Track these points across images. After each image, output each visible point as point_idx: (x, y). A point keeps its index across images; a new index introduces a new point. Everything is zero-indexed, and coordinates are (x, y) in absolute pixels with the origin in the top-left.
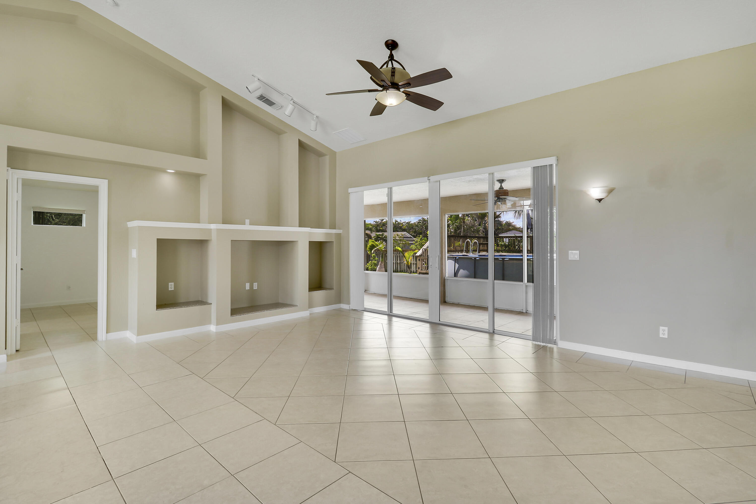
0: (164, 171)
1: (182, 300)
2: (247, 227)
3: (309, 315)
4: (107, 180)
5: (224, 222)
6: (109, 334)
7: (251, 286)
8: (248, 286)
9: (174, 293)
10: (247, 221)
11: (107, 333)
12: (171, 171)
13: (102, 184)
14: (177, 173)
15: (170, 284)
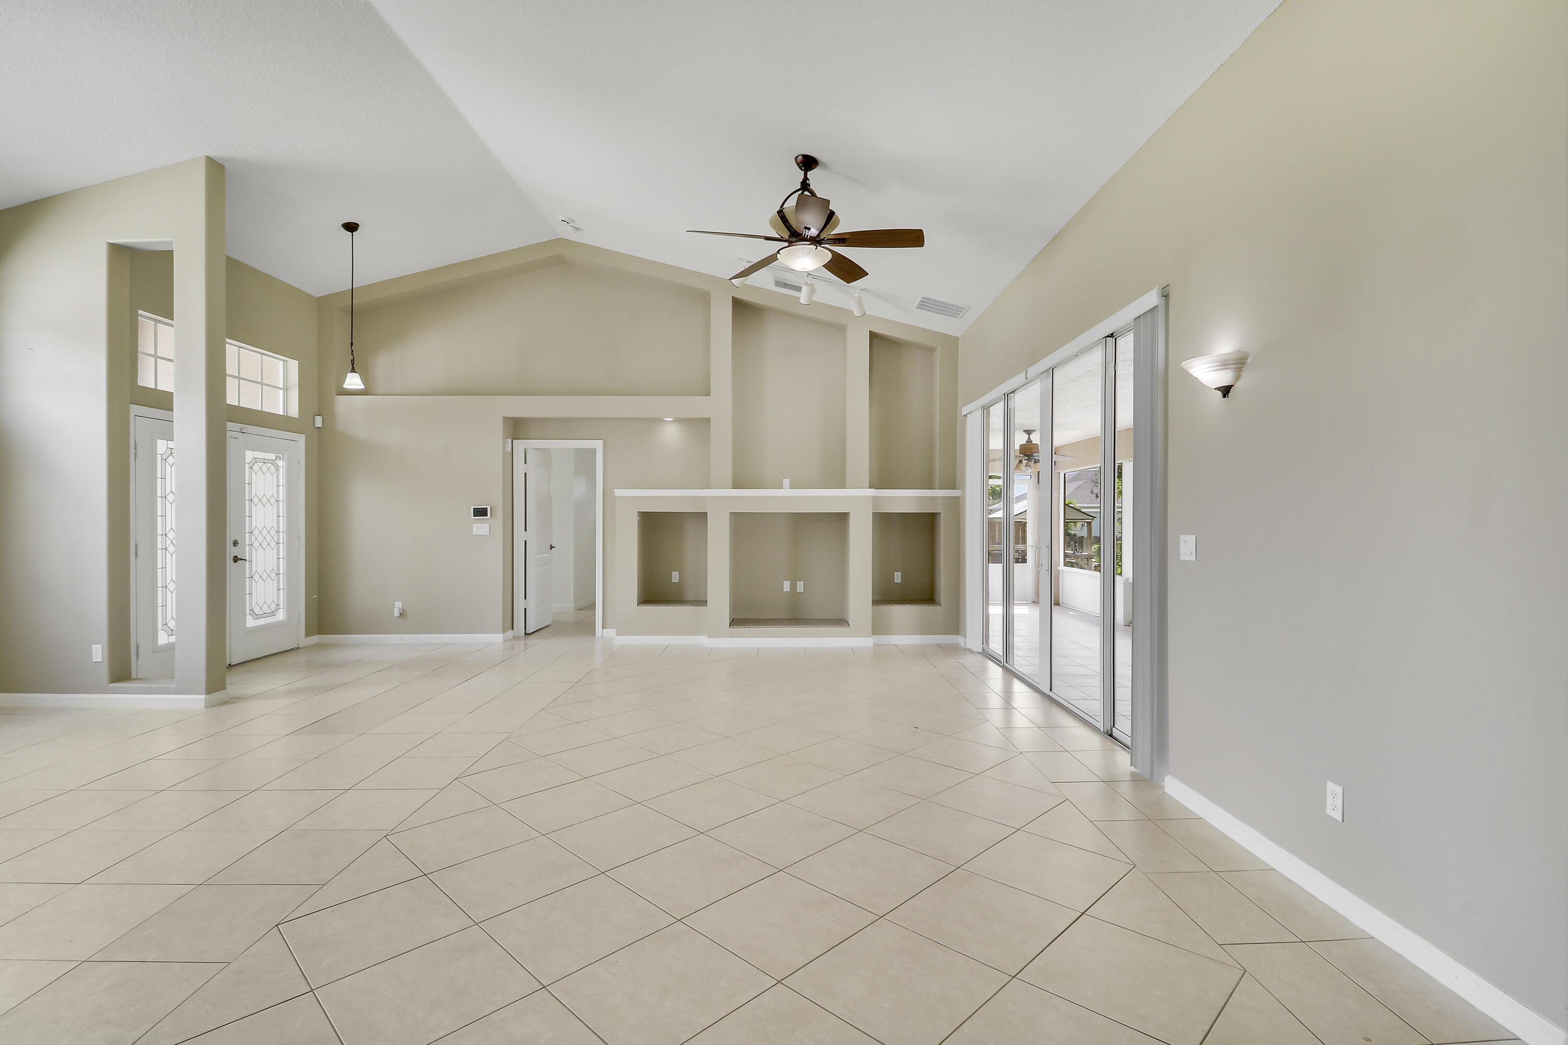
0: (659, 421)
1: (690, 597)
2: (786, 492)
3: (872, 645)
4: (602, 441)
5: (736, 486)
6: (605, 630)
7: (793, 586)
8: (787, 586)
9: (680, 585)
10: (786, 482)
11: (603, 628)
12: (672, 419)
13: (598, 445)
14: (678, 420)
15: (674, 573)
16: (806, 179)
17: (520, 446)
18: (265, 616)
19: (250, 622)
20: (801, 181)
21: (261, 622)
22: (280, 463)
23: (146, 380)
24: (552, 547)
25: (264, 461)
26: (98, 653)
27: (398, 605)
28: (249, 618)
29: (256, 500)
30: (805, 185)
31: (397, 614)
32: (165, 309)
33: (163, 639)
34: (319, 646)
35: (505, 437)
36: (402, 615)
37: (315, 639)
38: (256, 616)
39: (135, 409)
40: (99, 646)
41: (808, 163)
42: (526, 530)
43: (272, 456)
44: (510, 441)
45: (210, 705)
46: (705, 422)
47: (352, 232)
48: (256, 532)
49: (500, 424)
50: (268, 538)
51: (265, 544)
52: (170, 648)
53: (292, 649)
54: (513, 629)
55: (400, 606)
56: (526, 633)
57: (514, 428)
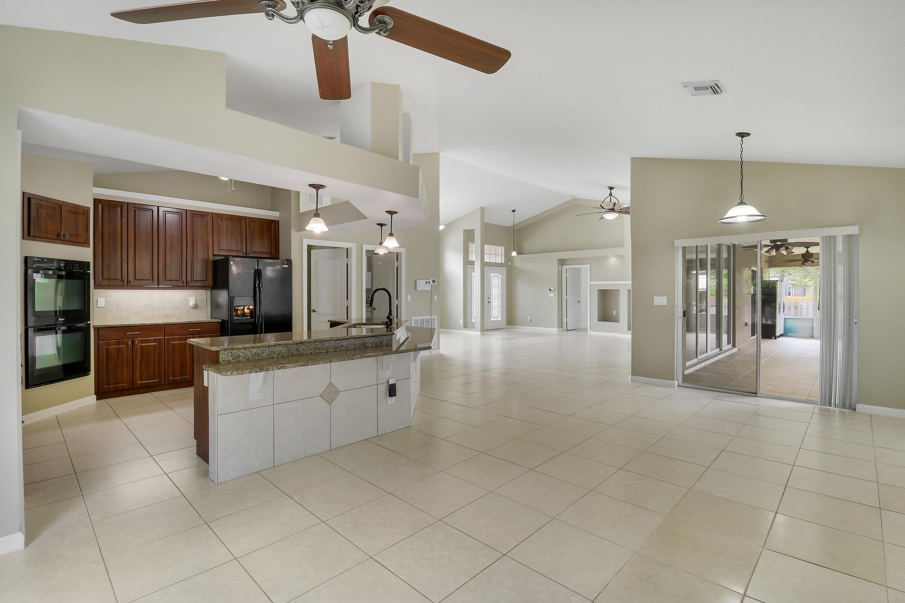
0: (608, 257)
1: (615, 319)
4: (590, 265)
9: (612, 315)
11: (590, 330)
12: (612, 256)
13: (588, 266)
14: (614, 256)
15: (614, 311)
16: (611, 193)
17: (564, 267)
18: (496, 318)
19: (492, 319)
20: (609, 193)
21: (494, 320)
22: (500, 276)
23: (470, 259)
24: (579, 302)
25: (496, 276)
26: (461, 321)
27: (529, 318)
28: (492, 318)
29: (493, 287)
30: (611, 195)
31: (529, 321)
32: (473, 241)
33: (473, 321)
34: (509, 328)
35: (559, 265)
37: (509, 326)
38: (494, 318)
39: (468, 266)
40: (462, 320)
41: (611, 188)
42: (567, 295)
43: (497, 274)
45: (481, 335)
46: (623, 257)
47: (514, 212)
48: (493, 295)
49: (556, 262)
50: (494, 297)
51: (496, 298)
52: (474, 322)
53: (503, 328)
54: (563, 328)
56: (567, 330)
57: (562, 262)
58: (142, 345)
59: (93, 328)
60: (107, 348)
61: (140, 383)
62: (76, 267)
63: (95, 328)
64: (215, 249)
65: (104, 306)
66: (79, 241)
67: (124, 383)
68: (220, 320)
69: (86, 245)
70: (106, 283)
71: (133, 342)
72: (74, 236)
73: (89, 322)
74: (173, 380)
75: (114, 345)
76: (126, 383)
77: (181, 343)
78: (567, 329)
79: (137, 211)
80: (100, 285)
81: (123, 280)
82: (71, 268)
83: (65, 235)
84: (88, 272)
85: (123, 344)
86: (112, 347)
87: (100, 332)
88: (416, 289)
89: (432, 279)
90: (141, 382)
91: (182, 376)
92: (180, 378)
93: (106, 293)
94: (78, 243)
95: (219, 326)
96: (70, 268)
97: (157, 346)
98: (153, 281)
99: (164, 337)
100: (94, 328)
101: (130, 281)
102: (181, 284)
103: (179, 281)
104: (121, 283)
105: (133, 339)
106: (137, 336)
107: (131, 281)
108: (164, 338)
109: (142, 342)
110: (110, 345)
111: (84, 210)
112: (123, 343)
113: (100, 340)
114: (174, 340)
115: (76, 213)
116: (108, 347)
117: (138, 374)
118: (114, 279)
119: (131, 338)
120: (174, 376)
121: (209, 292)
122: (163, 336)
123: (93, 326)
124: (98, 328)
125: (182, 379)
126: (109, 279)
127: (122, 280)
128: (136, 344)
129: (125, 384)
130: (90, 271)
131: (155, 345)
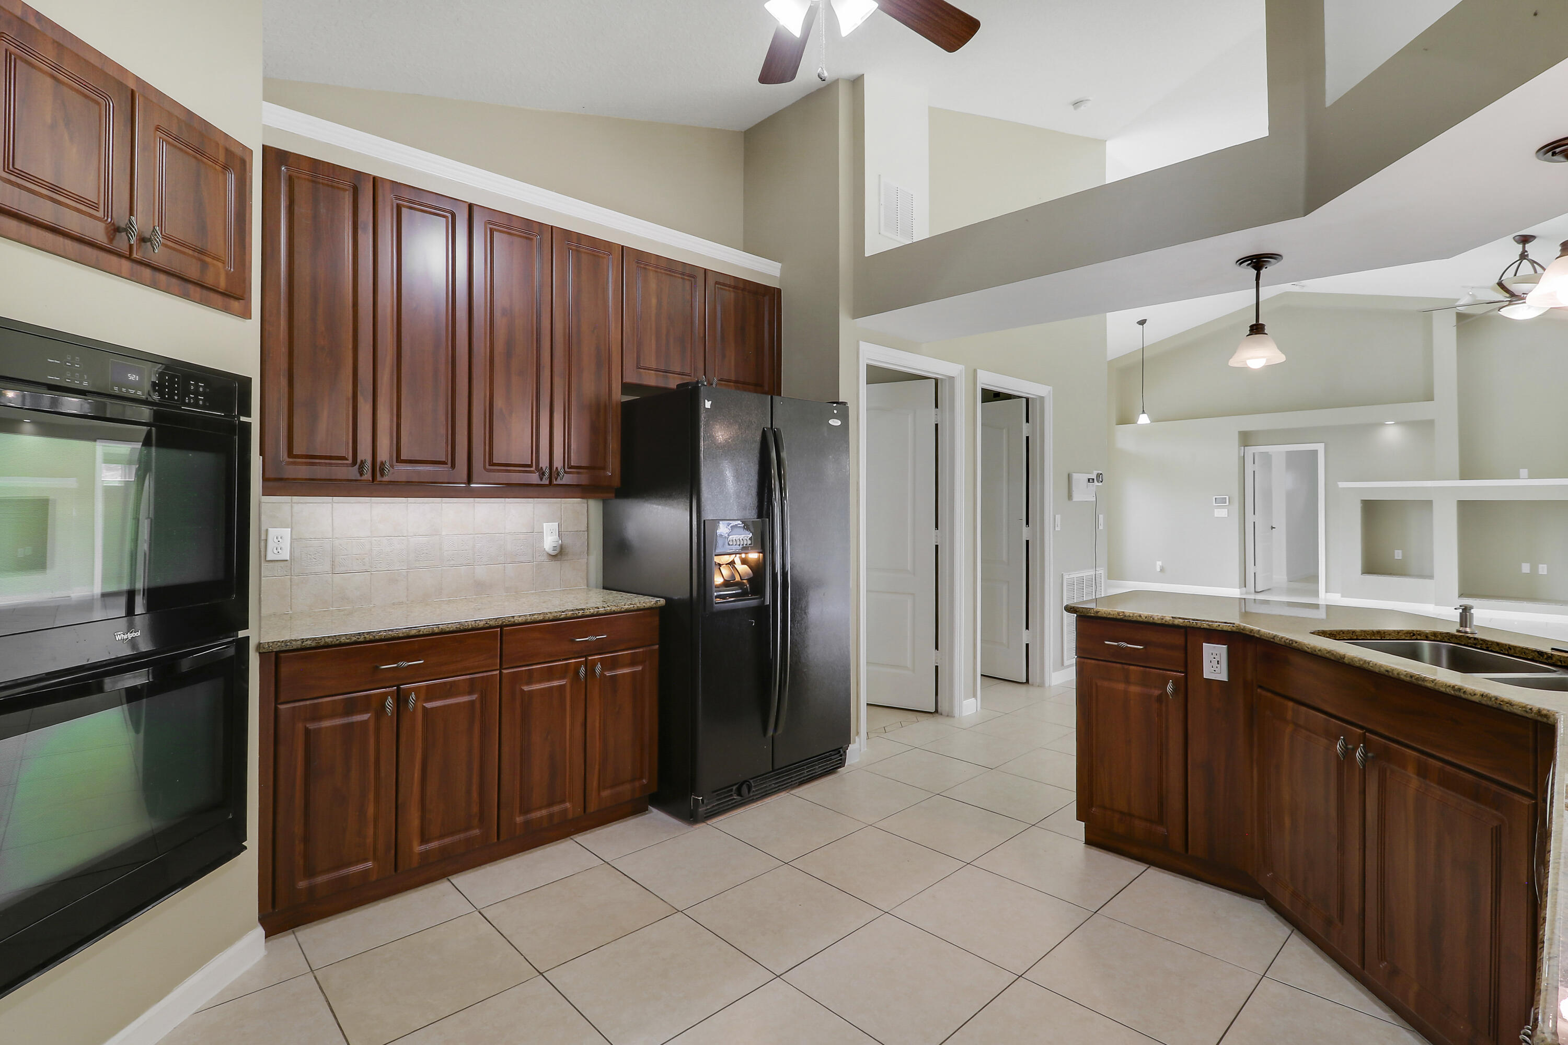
0: (1382, 424)
1: (1414, 571)
2: (1524, 482)
4: (1324, 444)
5: (1462, 478)
6: (1329, 594)
7: (1534, 568)
8: (1525, 568)
9: (1403, 561)
10: (1524, 472)
11: (1326, 592)
12: (1393, 422)
13: (1320, 447)
14: (1397, 423)
15: (1396, 551)
16: (1524, 251)
17: (1251, 450)
20: (1520, 253)
24: (1272, 528)
27: (1159, 564)
30: (1523, 256)
35: (1240, 446)
36: (1162, 570)
41: (1525, 240)
42: (1254, 514)
44: (1243, 448)
46: (1430, 424)
47: (1143, 325)
49: (1236, 436)
54: (1245, 587)
55: (1161, 564)
56: (1255, 592)
57: (1246, 439)
58: (429, 705)
59: (258, 654)
60: (307, 732)
61: (421, 854)
62: (197, 393)
63: (264, 655)
64: (629, 362)
65: (288, 559)
66: (209, 280)
67: (365, 860)
68: (662, 602)
69: (236, 304)
70: (302, 471)
71: (401, 699)
72: (190, 252)
73: (241, 634)
74: (527, 823)
75: (332, 716)
76: (375, 859)
77: (551, 688)
78: (1257, 590)
79: (405, 211)
80: (281, 479)
81: (359, 461)
82: (171, 394)
83: (147, 235)
84: (243, 419)
85: (366, 711)
86: (326, 724)
87: (285, 670)
88: (1070, 497)
89: (1095, 473)
90: (423, 847)
91: (550, 804)
92: (544, 812)
93: (297, 508)
94: (202, 287)
95: (656, 621)
96: (168, 393)
97: (478, 705)
98: (453, 466)
99: (501, 668)
100: (260, 653)
101: (382, 464)
102: (534, 478)
103: (530, 466)
104: (353, 473)
105: (398, 686)
106: (415, 674)
107: (387, 465)
108: (501, 673)
109: (431, 693)
110: (320, 718)
111: (227, 151)
112: (364, 705)
113: (280, 701)
114: (530, 677)
115: (197, 151)
116: (312, 726)
117: (414, 819)
118: (331, 458)
119: (392, 684)
120: (525, 810)
121: (594, 507)
122: (498, 667)
123: (259, 646)
124: (277, 653)
125: (551, 816)
126: (311, 458)
127: (354, 462)
128: (411, 705)
129: (369, 864)
130: (249, 416)
131: (472, 703)
